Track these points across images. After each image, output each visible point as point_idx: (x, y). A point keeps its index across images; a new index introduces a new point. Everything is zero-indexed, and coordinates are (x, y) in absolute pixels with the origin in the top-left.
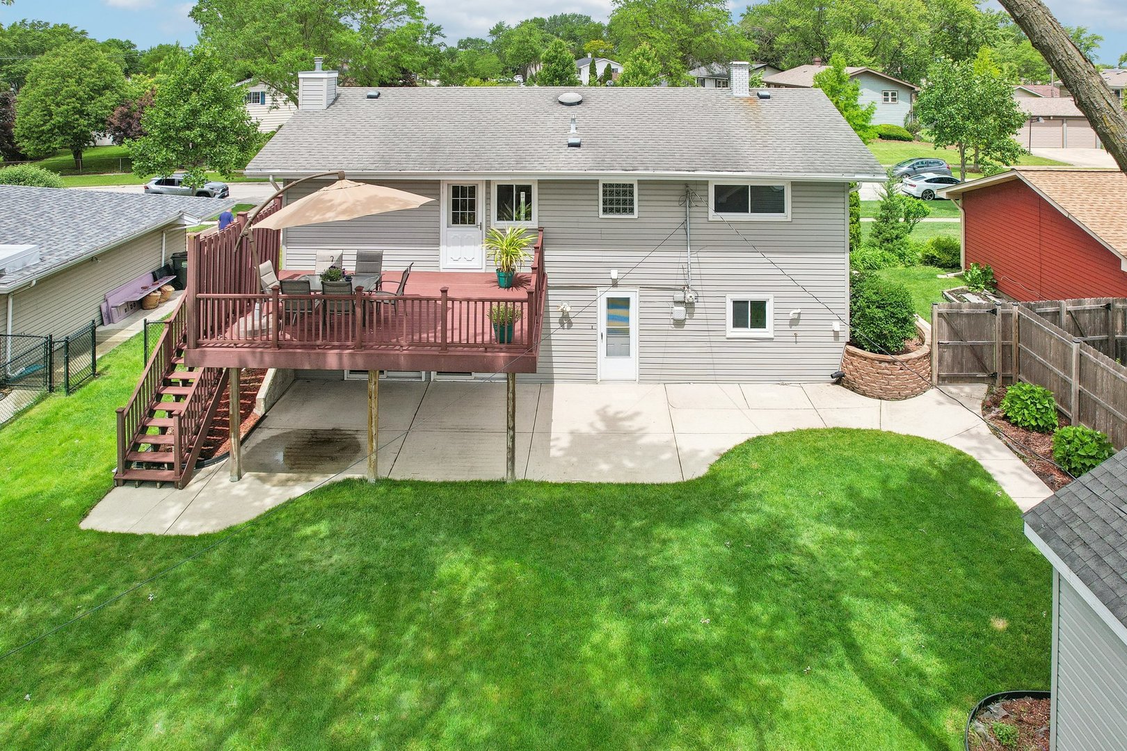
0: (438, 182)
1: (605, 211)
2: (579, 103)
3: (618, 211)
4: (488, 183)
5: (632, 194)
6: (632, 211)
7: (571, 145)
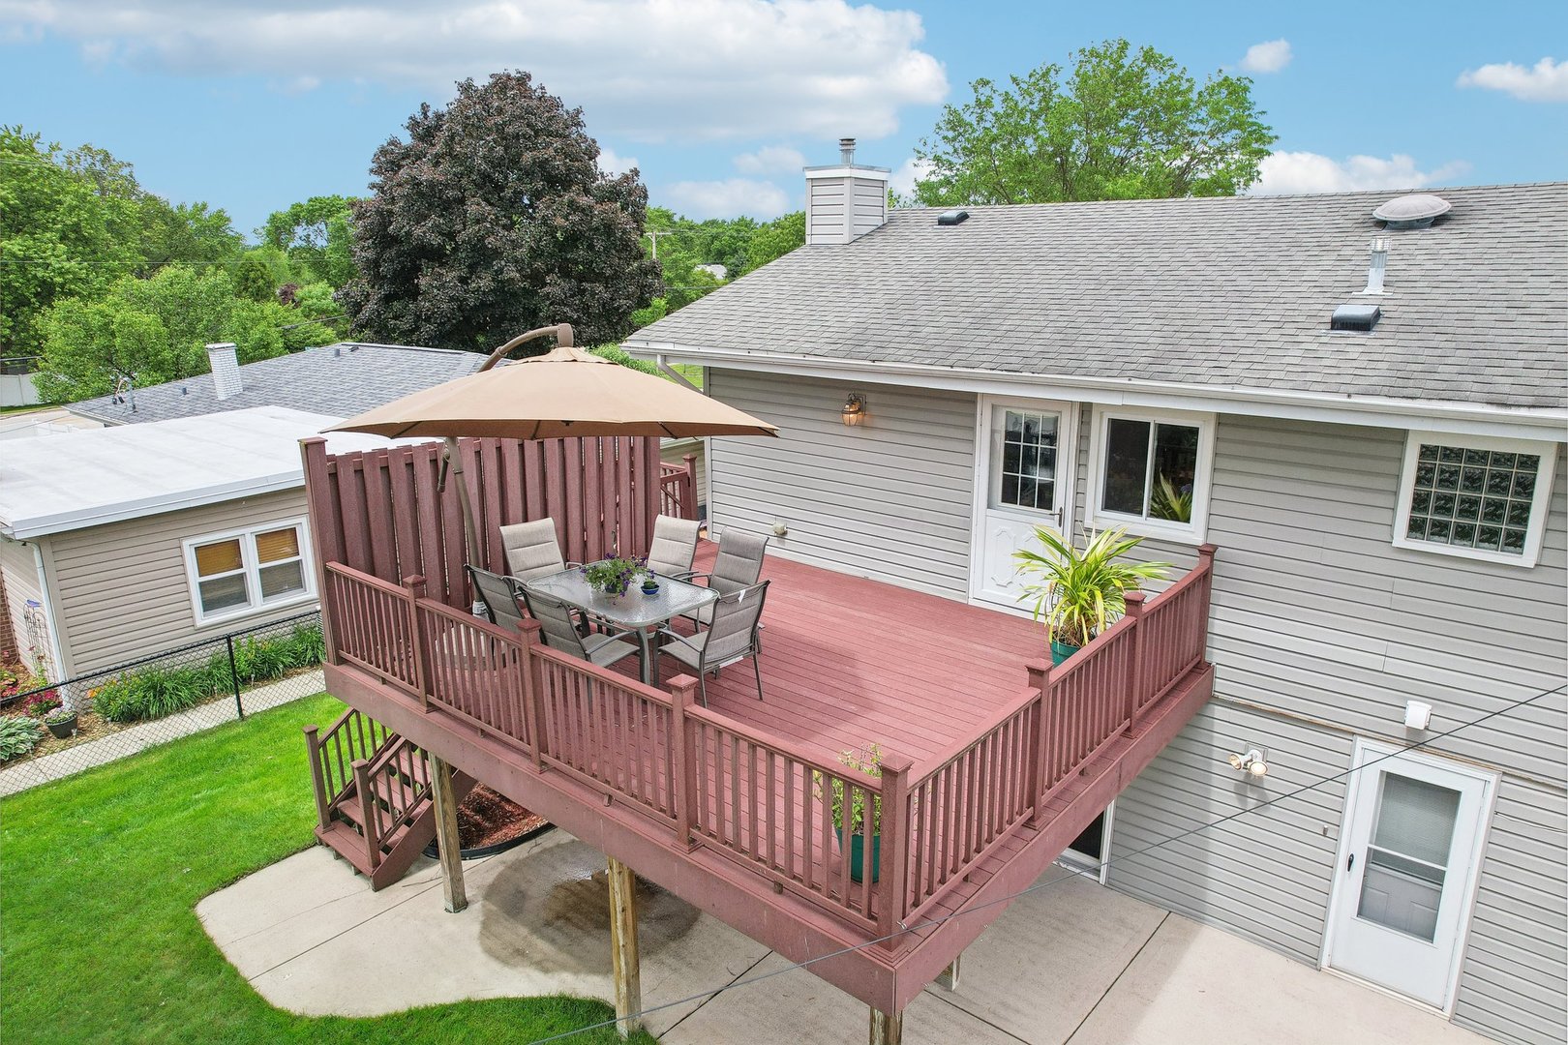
0: (971, 399)
1: (1416, 527)
2: (1439, 221)
3: (1464, 534)
4: (1086, 409)
5: (1526, 487)
6: (1516, 541)
7: (1340, 324)
